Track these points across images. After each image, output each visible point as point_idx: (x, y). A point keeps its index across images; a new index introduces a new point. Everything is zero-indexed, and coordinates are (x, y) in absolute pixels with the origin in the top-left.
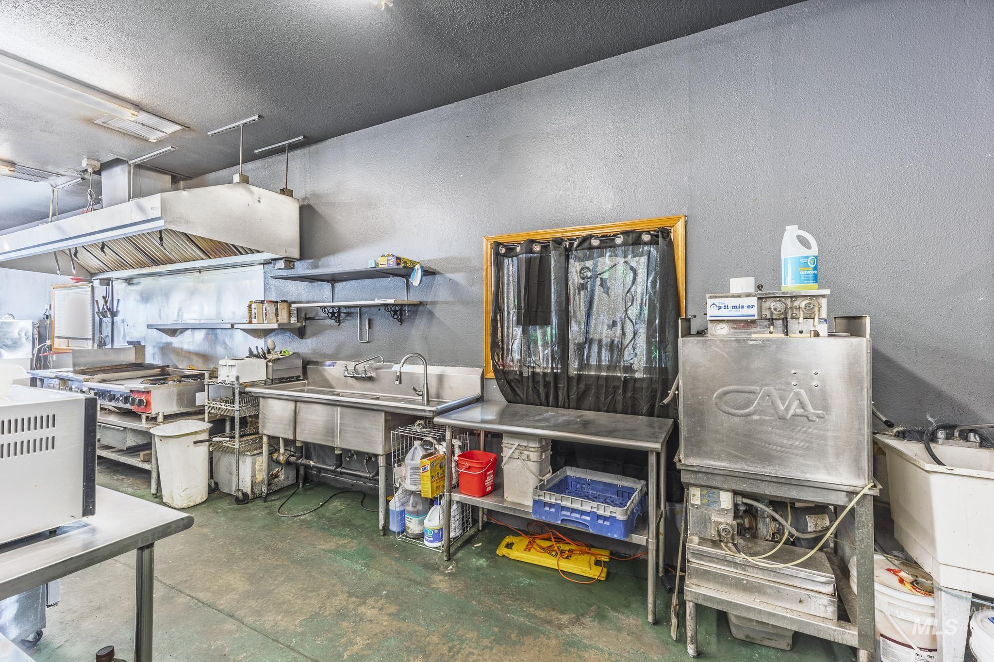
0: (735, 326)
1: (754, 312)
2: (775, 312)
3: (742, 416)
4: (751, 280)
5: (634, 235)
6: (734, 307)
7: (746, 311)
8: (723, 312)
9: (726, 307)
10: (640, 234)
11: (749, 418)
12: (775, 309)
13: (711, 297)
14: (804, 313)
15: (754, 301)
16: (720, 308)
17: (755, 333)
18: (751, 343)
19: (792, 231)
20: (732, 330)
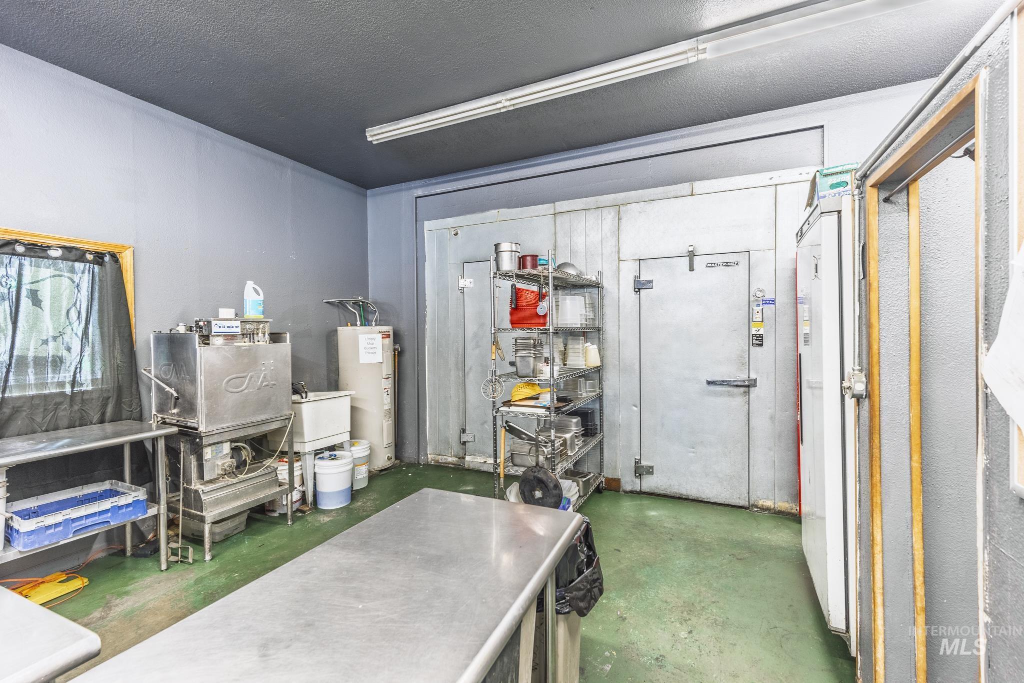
0: (226, 338)
1: (239, 330)
2: (248, 330)
3: (239, 392)
4: (233, 310)
5: (78, 253)
6: (228, 327)
7: (234, 330)
8: (222, 330)
9: (224, 327)
10: (85, 252)
11: (243, 392)
12: (249, 329)
13: (214, 320)
14: (262, 331)
15: (238, 323)
16: (220, 327)
17: (237, 342)
18: (244, 348)
19: (250, 285)
20: (225, 341)
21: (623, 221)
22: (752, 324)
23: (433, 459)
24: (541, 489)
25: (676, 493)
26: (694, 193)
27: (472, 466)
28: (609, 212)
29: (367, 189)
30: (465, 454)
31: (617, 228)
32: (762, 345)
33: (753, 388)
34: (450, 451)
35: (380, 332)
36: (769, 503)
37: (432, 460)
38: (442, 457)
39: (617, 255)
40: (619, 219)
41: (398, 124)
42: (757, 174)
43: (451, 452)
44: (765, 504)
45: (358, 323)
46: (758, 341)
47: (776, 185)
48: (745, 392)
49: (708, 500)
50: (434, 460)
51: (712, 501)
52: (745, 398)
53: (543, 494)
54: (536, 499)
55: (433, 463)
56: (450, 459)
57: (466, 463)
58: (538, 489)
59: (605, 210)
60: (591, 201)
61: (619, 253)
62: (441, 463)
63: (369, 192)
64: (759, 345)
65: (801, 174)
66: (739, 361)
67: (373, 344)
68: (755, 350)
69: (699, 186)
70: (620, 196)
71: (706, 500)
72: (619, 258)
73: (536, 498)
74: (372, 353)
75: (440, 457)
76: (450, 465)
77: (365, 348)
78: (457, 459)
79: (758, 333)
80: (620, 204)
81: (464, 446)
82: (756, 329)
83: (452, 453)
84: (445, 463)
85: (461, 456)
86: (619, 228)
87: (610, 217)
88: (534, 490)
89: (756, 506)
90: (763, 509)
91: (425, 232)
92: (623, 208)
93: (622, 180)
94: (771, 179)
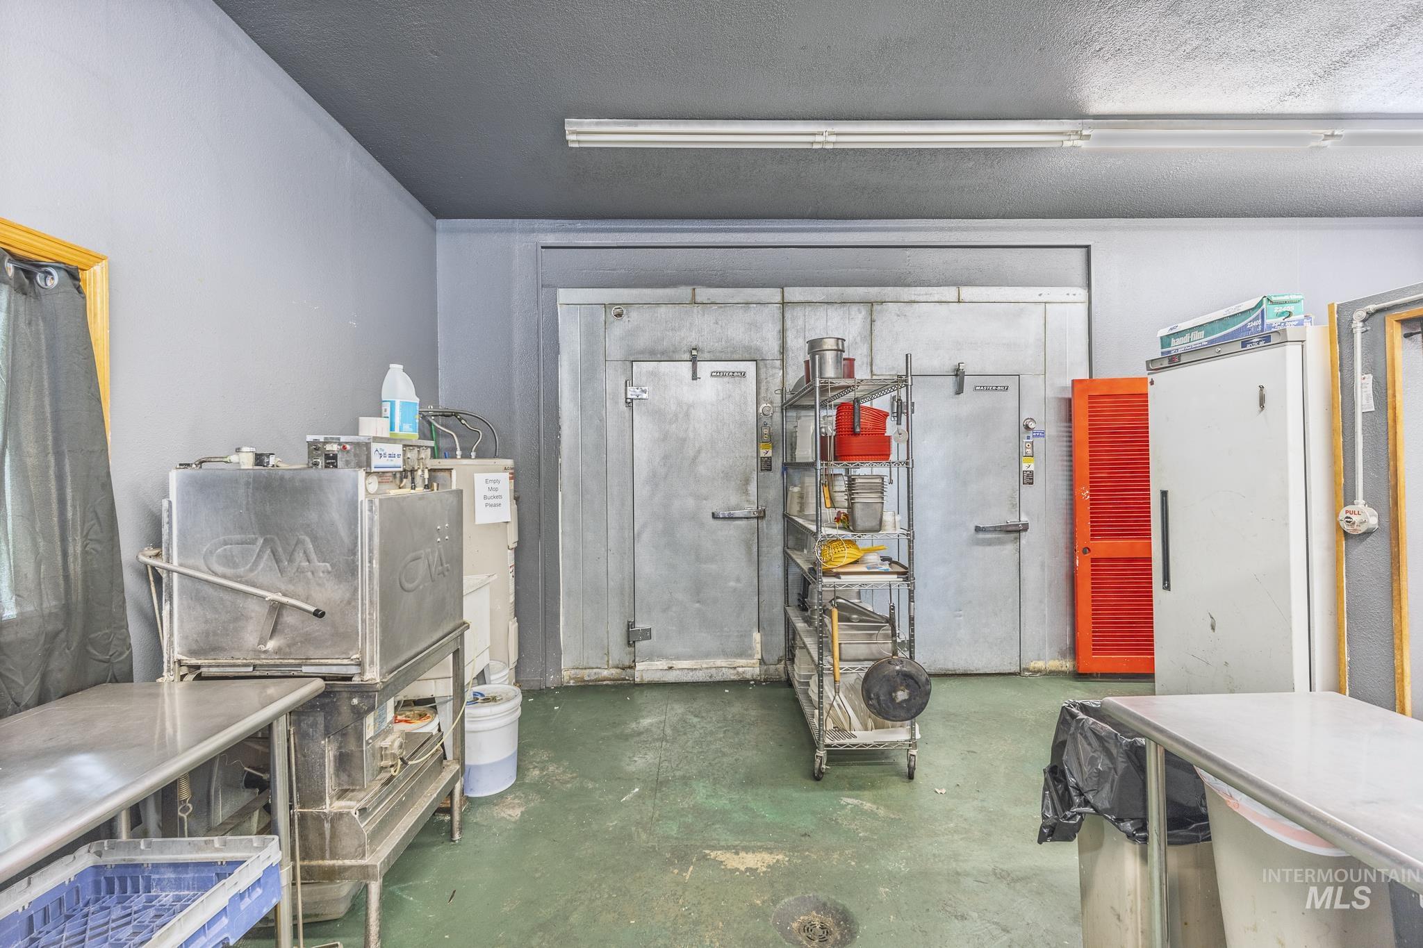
0: (381, 479)
1: (399, 462)
3: (414, 590)
6: (389, 456)
7: (396, 462)
8: (383, 462)
9: (385, 455)
11: (418, 589)
15: (400, 449)
16: (381, 455)
20: (380, 486)
21: (877, 324)
22: (1023, 459)
23: (572, 677)
24: (908, 687)
25: (941, 669)
26: (961, 300)
27: (648, 678)
28: (859, 309)
29: (438, 217)
30: (634, 661)
31: (868, 332)
32: (1032, 484)
33: (1024, 533)
34: (606, 659)
35: (505, 469)
36: (1040, 665)
37: (570, 678)
38: (591, 671)
39: (869, 368)
40: (872, 321)
41: (636, 125)
42: (1027, 288)
43: (608, 661)
44: (1036, 665)
45: (459, 453)
46: (1029, 479)
47: (1045, 303)
48: (1016, 538)
49: (978, 672)
50: (573, 679)
51: (981, 672)
52: (1015, 545)
53: (910, 695)
54: (898, 703)
55: (572, 682)
56: (605, 673)
57: (637, 674)
58: (902, 688)
59: (854, 308)
60: (835, 292)
61: (871, 365)
62: (588, 681)
63: (440, 223)
64: (1030, 484)
65: (1068, 294)
66: (1009, 503)
67: (496, 490)
68: (1025, 488)
69: (967, 292)
70: (873, 292)
71: (975, 672)
72: (872, 371)
73: (897, 701)
74: (495, 505)
75: (587, 671)
76: (605, 683)
77: (485, 497)
78: (619, 671)
79: (1029, 469)
80: (872, 300)
81: (632, 649)
82: (1027, 465)
83: (610, 662)
84: (596, 680)
85: (627, 664)
86: (871, 333)
87: (860, 316)
88: (895, 691)
89: (1028, 670)
90: (1035, 672)
91: (559, 306)
92: (875, 307)
93: (874, 270)
94: (1040, 295)
